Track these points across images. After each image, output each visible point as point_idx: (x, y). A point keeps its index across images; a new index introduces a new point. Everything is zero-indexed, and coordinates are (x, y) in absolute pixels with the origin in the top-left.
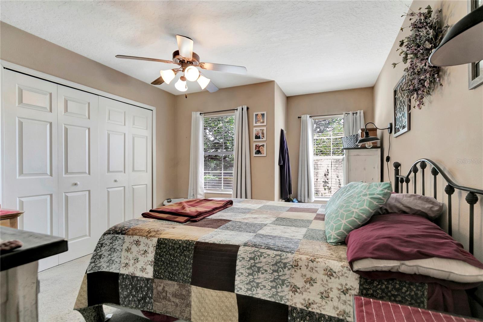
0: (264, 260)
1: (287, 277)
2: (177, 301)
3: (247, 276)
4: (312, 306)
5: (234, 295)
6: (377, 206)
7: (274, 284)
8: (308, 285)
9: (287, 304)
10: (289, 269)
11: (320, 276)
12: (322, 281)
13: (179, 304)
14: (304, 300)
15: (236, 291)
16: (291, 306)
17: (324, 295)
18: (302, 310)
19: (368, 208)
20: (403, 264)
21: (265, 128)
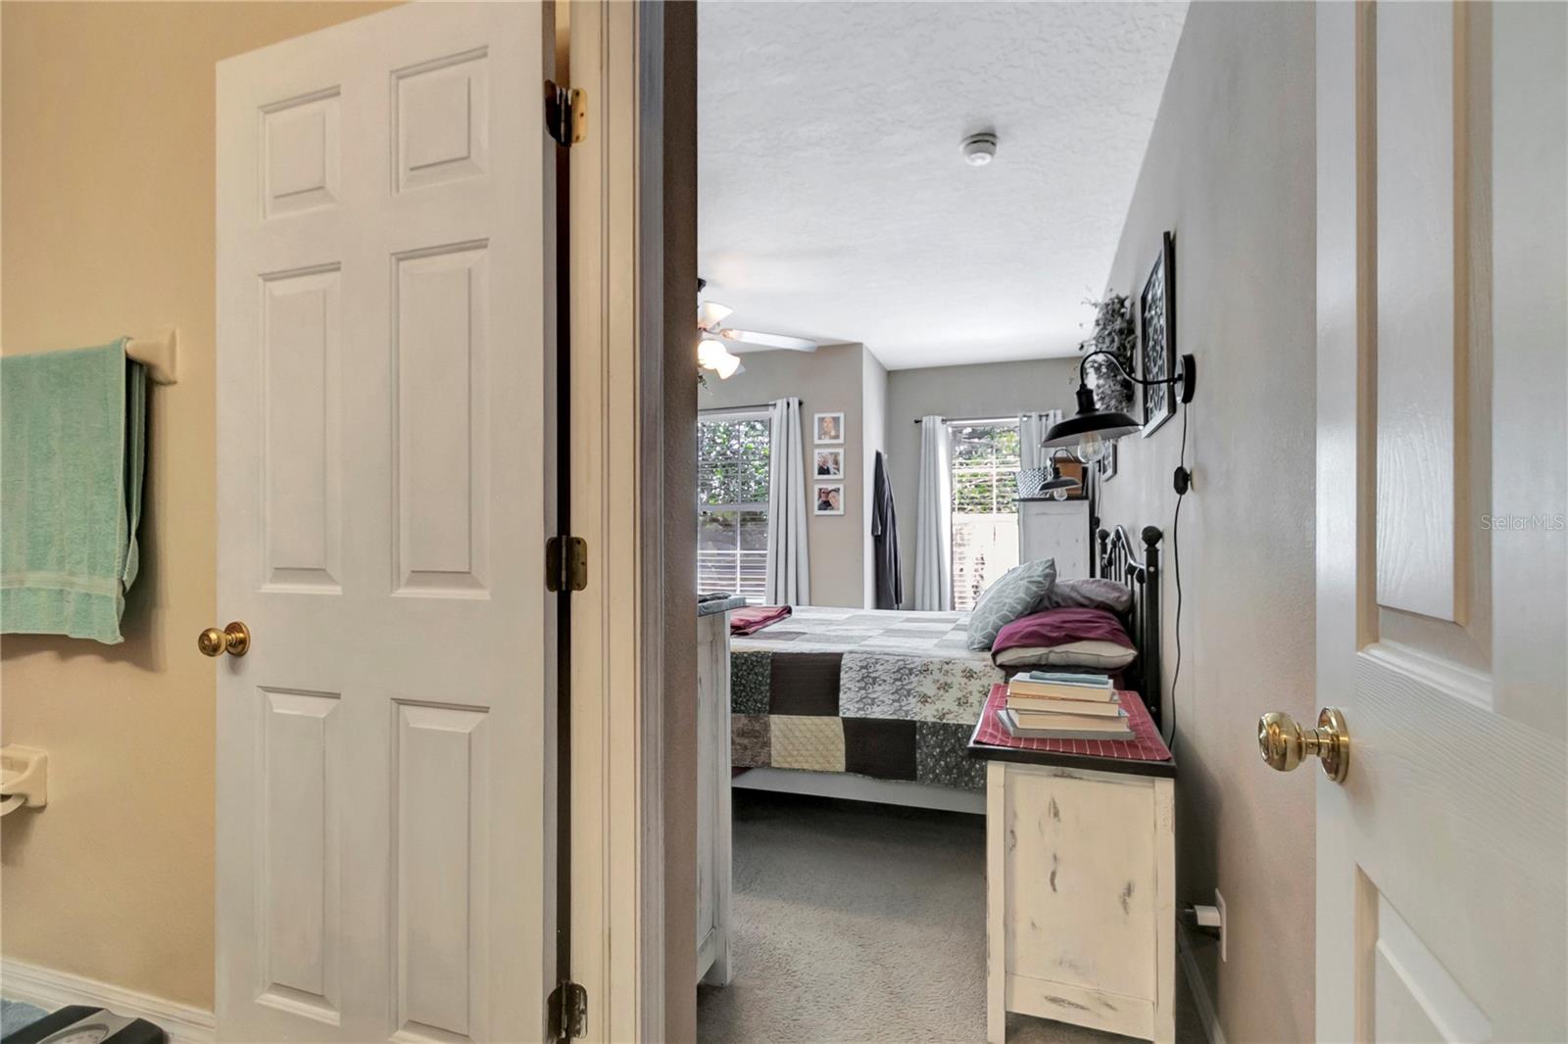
0: (882, 667)
1: (914, 685)
2: (746, 741)
3: (858, 691)
4: (947, 716)
5: (838, 720)
6: (1035, 592)
7: (896, 697)
8: (942, 692)
9: (914, 719)
10: (916, 675)
11: (957, 680)
12: (960, 684)
13: (749, 746)
14: (937, 710)
15: (841, 714)
16: (919, 721)
17: (961, 701)
18: (933, 723)
19: (1024, 596)
20: (1051, 652)
21: (841, 451)
